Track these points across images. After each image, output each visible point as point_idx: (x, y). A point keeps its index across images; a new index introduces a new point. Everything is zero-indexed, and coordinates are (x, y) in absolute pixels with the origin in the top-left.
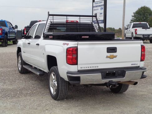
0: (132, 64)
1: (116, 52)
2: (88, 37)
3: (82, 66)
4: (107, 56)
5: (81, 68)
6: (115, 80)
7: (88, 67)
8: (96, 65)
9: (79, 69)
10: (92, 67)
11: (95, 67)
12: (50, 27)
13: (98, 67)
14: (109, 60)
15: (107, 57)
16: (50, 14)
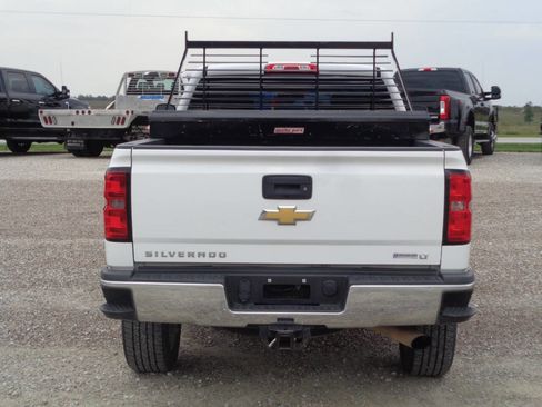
0: (396, 256)
1: (307, 195)
2: (300, 131)
3: (153, 248)
4: (264, 212)
5: (149, 255)
6: (304, 316)
7: (181, 255)
8: (217, 249)
9: (141, 258)
10: (199, 255)
11: (212, 255)
12: (197, 89)
13: (223, 255)
14: (273, 230)
15: (265, 217)
16: (189, 40)
